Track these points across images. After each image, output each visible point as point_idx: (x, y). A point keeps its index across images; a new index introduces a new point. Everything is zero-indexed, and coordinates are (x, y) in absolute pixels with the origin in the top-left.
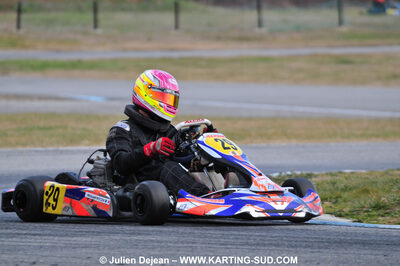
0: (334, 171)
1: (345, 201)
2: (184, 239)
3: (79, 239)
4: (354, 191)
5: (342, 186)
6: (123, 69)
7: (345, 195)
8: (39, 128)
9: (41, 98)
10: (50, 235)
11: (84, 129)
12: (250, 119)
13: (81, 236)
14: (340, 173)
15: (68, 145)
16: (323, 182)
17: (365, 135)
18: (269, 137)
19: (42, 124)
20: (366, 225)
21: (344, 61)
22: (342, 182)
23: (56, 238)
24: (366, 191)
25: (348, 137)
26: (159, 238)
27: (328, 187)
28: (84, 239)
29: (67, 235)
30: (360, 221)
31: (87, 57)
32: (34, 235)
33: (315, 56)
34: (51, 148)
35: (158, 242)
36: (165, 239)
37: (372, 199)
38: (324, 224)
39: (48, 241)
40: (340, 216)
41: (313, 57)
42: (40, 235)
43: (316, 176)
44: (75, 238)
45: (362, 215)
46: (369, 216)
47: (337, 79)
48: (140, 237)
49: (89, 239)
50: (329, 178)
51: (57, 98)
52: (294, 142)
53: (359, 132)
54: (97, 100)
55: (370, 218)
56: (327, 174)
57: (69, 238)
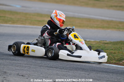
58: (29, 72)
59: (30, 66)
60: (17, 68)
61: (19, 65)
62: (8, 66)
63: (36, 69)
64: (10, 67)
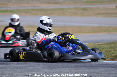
2: (31, 65)
12: (56, 27)
17: (89, 32)
21: (85, 9)
25: (84, 33)
26: (25, 65)
28: (2, 66)
31: (9, 9)
35: (24, 66)
41: (76, 8)
47: (82, 15)
48: (19, 65)
53: (87, 31)
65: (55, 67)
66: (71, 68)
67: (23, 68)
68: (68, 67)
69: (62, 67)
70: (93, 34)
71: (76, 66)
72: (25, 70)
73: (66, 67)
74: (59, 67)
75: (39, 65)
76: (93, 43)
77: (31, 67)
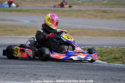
0: (101, 47)
1: (105, 56)
2: (54, 67)
3: (22, 66)
4: (107, 53)
5: (104, 51)
6: (36, 12)
7: (105, 54)
8: (9, 30)
9: (10, 20)
10: (12, 64)
11: (23, 31)
12: (75, 29)
13: (22, 65)
14: (103, 47)
15: (18, 36)
16: (98, 50)
18: (81, 35)
19: (10, 29)
20: (111, 64)
22: (104, 50)
23: (14, 65)
24: (111, 53)
25: (106, 36)
27: (99, 52)
28: (23, 66)
29: (18, 65)
30: (109, 63)
32: (8, 64)
33: (96, 10)
34: (13, 37)
35: (46, 67)
36: (48, 67)
37: (113, 56)
38: (98, 63)
39: (12, 66)
40: (103, 61)
42: (9, 64)
43: (96, 48)
44: (20, 66)
45: (110, 61)
46: (112, 61)
47: (102, 17)
48: (41, 66)
49: (25, 66)
50: (100, 49)
51: (15, 21)
52: (89, 37)
54: (27, 22)
55: (112, 62)
56: (99, 48)
57: (19, 65)
58: (58, 74)
59: (56, 69)
60: (45, 71)
61: (46, 68)
62: (35, 70)
63: (63, 71)
64: (38, 70)
65: (79, 69)
66: (97, 71)
67: (45, 69)
68: (93, 70)
69: (86, 69)
70: (115, 37)
71: (102, 69)
72: (48, 71)
73: (91, 70)
74: (84, 70)
75: (61, 66)
76: (116, 47)
77: (54, 68)
